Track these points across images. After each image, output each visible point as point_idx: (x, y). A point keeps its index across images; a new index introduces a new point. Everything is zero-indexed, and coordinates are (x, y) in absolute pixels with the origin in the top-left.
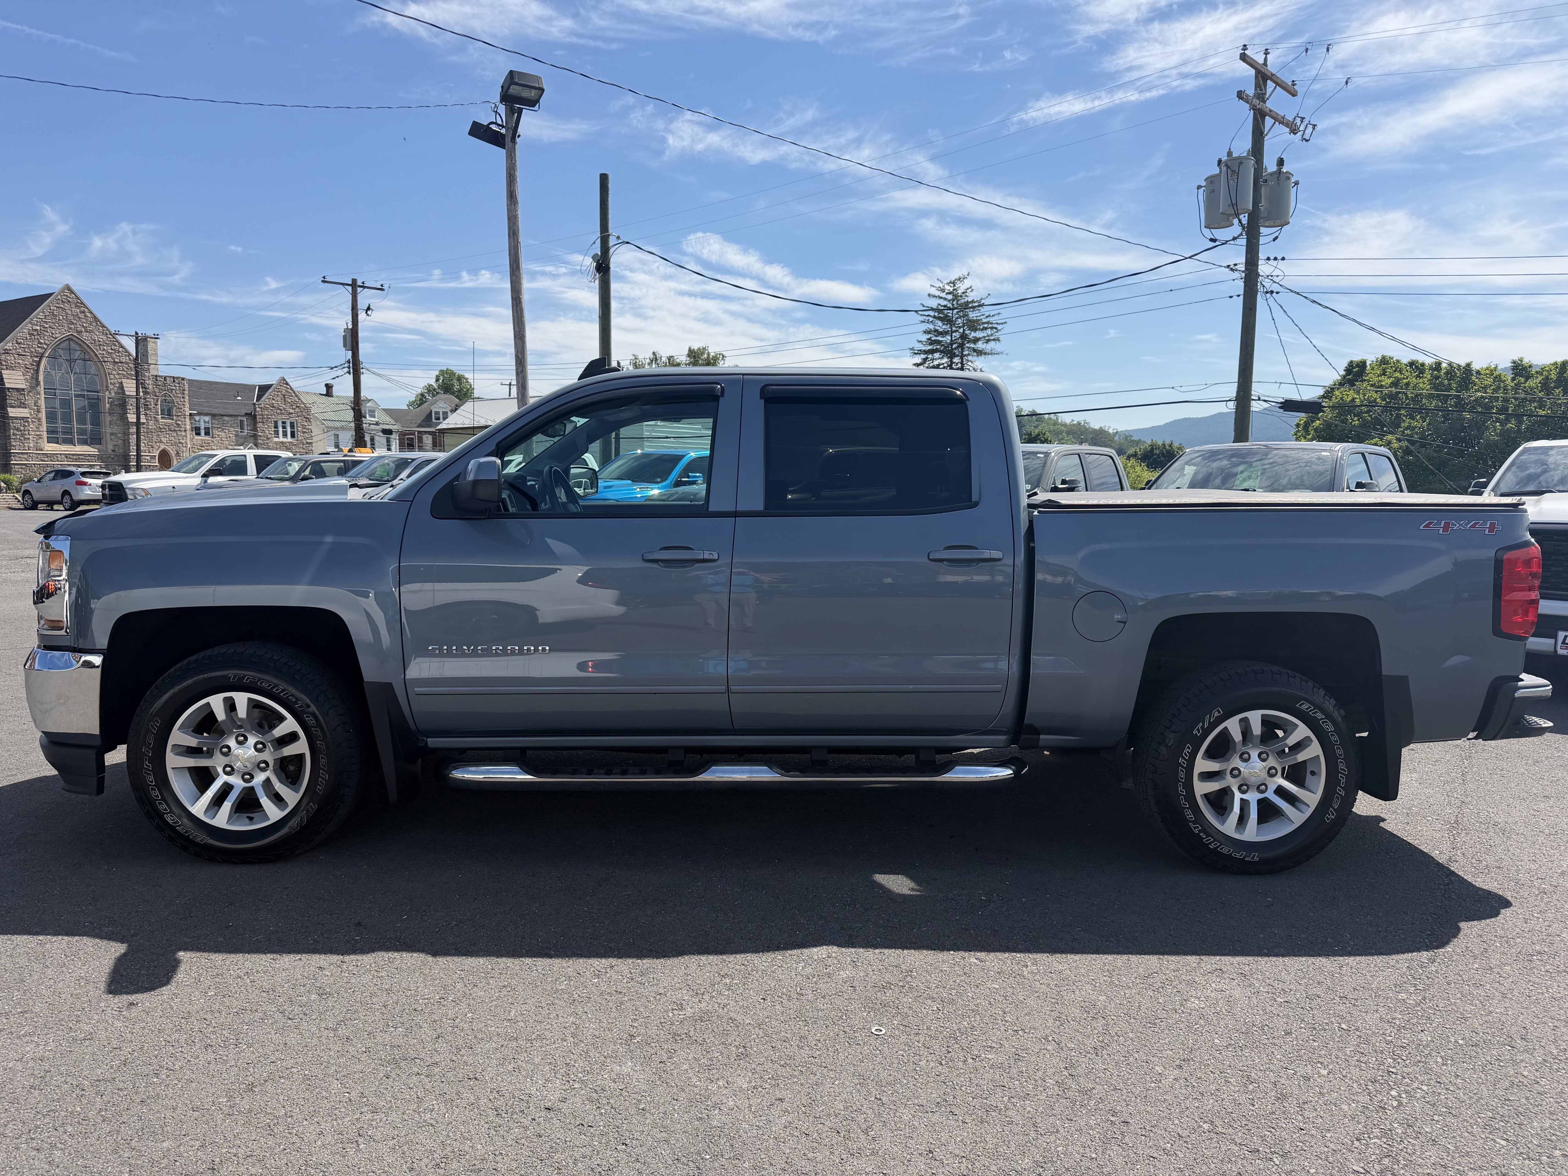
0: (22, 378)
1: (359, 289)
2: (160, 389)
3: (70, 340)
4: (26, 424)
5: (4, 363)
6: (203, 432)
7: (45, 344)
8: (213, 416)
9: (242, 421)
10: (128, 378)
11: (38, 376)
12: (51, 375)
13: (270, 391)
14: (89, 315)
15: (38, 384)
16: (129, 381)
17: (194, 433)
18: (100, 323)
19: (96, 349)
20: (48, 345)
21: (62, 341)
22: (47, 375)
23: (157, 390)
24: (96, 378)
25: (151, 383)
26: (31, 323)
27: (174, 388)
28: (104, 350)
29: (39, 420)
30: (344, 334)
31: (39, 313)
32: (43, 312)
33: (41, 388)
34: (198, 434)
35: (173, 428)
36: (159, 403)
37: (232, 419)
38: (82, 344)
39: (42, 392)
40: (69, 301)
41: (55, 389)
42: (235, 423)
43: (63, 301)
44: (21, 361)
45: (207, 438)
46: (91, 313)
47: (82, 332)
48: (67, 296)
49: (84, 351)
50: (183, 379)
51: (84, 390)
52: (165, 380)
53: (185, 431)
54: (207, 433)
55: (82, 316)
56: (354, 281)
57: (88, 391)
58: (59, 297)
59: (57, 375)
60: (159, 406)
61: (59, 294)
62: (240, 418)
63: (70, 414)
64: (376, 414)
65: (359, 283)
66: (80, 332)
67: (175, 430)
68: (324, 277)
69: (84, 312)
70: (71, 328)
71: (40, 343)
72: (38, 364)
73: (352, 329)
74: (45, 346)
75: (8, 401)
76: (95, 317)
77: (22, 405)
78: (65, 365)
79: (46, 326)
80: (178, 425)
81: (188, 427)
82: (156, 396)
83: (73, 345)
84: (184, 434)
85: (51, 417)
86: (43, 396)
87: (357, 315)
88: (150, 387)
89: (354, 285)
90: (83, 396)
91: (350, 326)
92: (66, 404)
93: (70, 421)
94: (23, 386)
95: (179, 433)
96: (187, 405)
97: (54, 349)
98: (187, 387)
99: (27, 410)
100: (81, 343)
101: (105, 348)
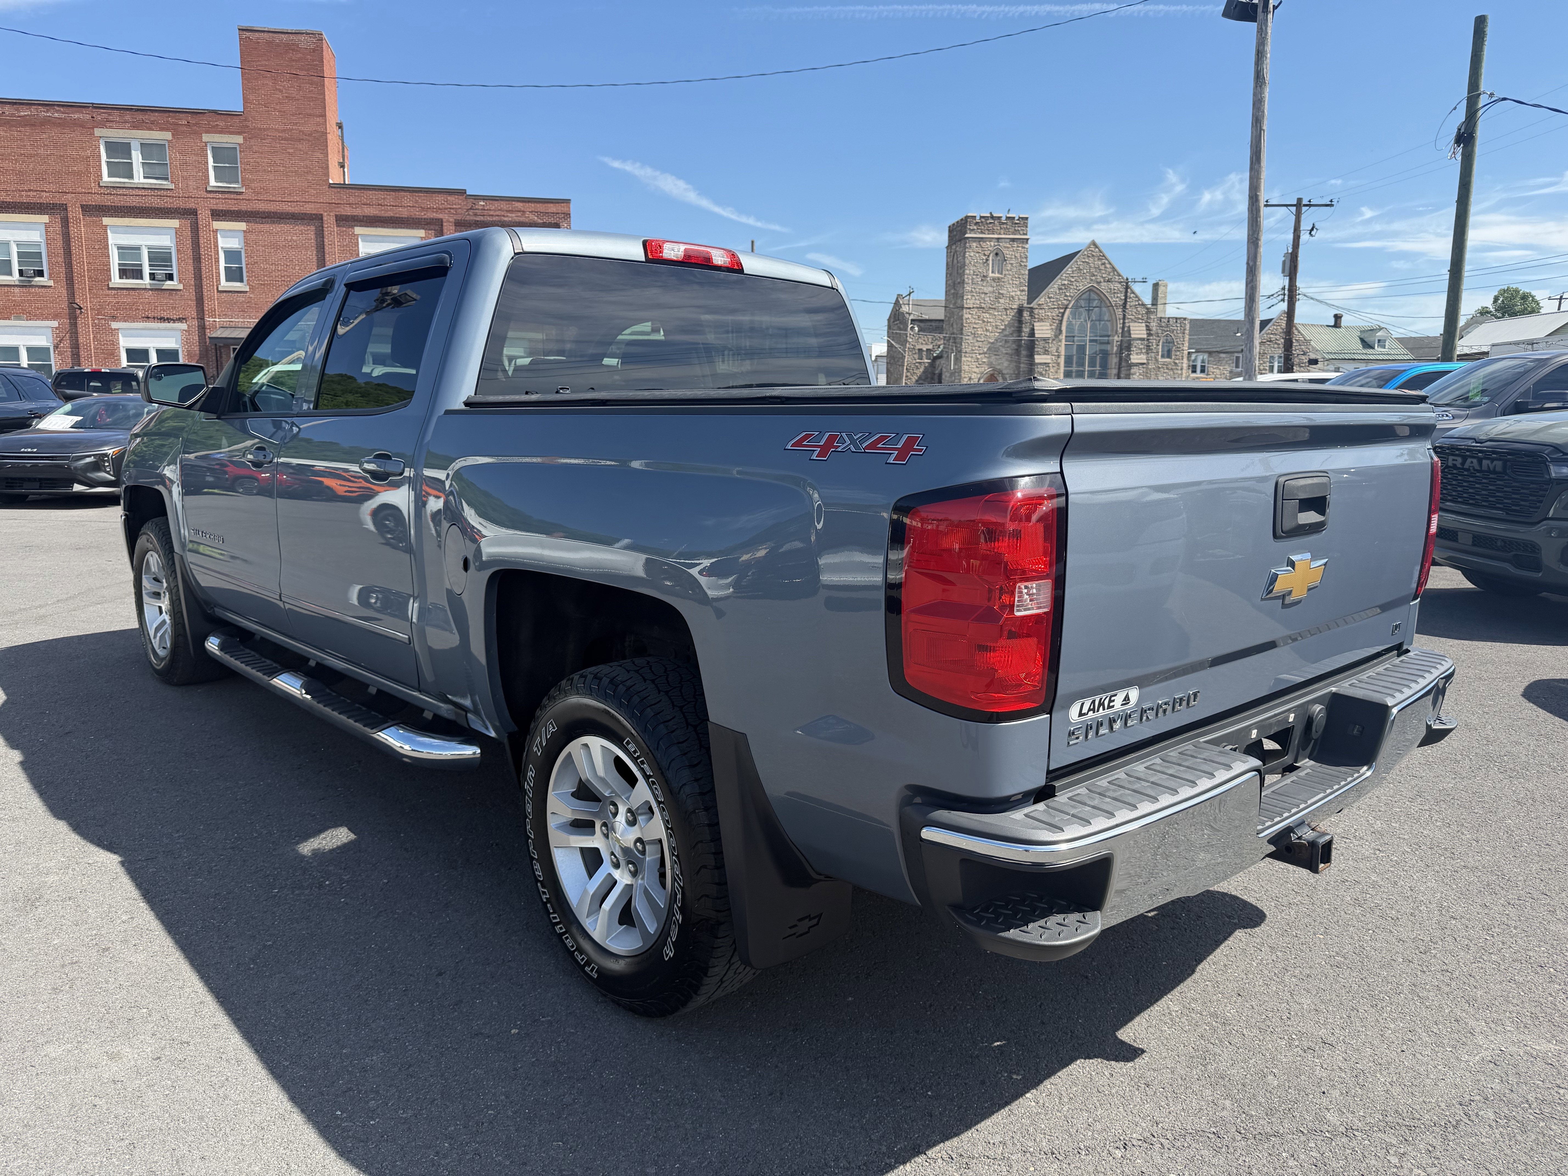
0: (1049, 328)
1: (1304, 209)
2: (1162, 330)
3: (1090, 290)
4: (1047, 369)
5: (1036, 316)
6: (1199, 369)
7: (1070, 296)
8: (1210, 353)
9: (1238, 358)
10: (1136, 322)
11: (1061, 327)
12: (1072, 325)
13: (1270, 325)
14: (1108, 266)
15: (1061, 331)
16: (1136, 324)
17: (1190, 371)
18: (1117, 272)
19: (1111, 297)
20: (1072, 297)
21: (1084, 293)
22: (1070, 325)
23: (1160, 331)
24: (1109, 324)
25: (1155, 324)
26: (1060, 279)
27: (1176, 328)
28: (1117, 297)
29: (1058, 364)
30: (1283, 259)
31: (1068, 270)
32: (1072, 268)
33: (1063, 337)
34: (1194, 371)
35: (1170, 367)
36: (1161, 344)
37: (1228, 355)
38: (1100, 294)
39: (1063, 341)
40: (1093, 256)
41: (1074, 337)
42: (1230, 360)
43: (1088, 257)
44: (1049, 314)
45: (1202, 375)
46: (1110, 263)
47: (1100, 282)
48: (1092, 251)
49: (1101, 300)
50: (1185, 319)
51: (1096, 336)
52: (1168, 322)
53: (1182, 369)
54: (1203, 371)
55: (1102, 267)
56: (1300, 200)
57: (1100, 336)
58: (1086, 253)
59: (1077, 323)
60: (1160, 347)
61: (1086, 250)
62: (1236, 355)
63: (1084, 359)
64: (1387, 343)
65: (1305, 202)
66: (1099, 283)
67: (1172, 369)
68: (1267, 201)
69: (1104, 264)
70: (1092, 280)
71: (1066, 296)
72: (1063, 314)
73: (1291, 253)
74: (1070, 299)
75: (1036, 350)
76: (1113, 268)
77: (1046, 352)
78: (1085, 314)
79: (1073, 280)
80: (1176, 363)
81: (1185, 366)
82: (1158, 336)
83: (1093, 296)
84: (1180, 372)
85: (1068, 361)
86: (1064, 342)
87: (1299, 237)
88: (1154, 329)
89: (1299, 205)
90: (1095, 341)
91: (1290, 251)
92: (1081, 349)
93: (1083, 365)
94: (1049, 336)
95: (1176, 371)
96: (1186, 344)
97: (1077, 301)
98: (1188, 327)
99: (1049, 357)
100: (1098, 292)
101: (1119, 295)
